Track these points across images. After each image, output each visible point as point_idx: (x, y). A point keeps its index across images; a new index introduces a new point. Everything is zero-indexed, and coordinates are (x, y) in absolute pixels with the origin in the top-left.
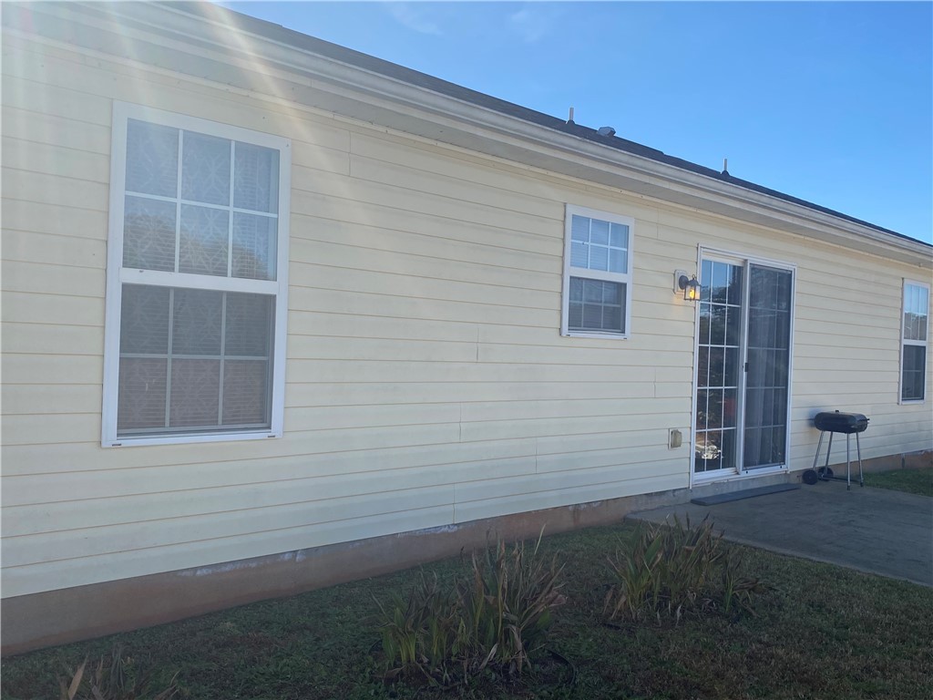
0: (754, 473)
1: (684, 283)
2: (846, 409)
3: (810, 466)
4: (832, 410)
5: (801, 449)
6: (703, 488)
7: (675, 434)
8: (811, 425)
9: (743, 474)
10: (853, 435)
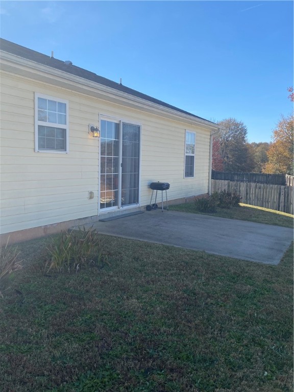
0: (125, 207)
1: (93, 130)
2: (162, 181)
3: (149, 204)
4: (156, 181)
5: (145, 197)
6: (104, 215)
7: (91, 193)
8: (149, 188)
9: (121, 208)
10: (164, 191)
